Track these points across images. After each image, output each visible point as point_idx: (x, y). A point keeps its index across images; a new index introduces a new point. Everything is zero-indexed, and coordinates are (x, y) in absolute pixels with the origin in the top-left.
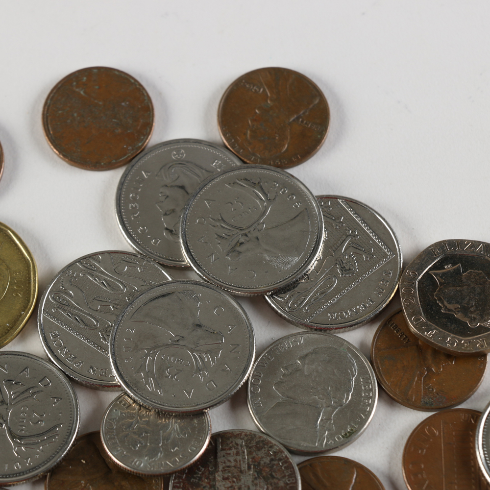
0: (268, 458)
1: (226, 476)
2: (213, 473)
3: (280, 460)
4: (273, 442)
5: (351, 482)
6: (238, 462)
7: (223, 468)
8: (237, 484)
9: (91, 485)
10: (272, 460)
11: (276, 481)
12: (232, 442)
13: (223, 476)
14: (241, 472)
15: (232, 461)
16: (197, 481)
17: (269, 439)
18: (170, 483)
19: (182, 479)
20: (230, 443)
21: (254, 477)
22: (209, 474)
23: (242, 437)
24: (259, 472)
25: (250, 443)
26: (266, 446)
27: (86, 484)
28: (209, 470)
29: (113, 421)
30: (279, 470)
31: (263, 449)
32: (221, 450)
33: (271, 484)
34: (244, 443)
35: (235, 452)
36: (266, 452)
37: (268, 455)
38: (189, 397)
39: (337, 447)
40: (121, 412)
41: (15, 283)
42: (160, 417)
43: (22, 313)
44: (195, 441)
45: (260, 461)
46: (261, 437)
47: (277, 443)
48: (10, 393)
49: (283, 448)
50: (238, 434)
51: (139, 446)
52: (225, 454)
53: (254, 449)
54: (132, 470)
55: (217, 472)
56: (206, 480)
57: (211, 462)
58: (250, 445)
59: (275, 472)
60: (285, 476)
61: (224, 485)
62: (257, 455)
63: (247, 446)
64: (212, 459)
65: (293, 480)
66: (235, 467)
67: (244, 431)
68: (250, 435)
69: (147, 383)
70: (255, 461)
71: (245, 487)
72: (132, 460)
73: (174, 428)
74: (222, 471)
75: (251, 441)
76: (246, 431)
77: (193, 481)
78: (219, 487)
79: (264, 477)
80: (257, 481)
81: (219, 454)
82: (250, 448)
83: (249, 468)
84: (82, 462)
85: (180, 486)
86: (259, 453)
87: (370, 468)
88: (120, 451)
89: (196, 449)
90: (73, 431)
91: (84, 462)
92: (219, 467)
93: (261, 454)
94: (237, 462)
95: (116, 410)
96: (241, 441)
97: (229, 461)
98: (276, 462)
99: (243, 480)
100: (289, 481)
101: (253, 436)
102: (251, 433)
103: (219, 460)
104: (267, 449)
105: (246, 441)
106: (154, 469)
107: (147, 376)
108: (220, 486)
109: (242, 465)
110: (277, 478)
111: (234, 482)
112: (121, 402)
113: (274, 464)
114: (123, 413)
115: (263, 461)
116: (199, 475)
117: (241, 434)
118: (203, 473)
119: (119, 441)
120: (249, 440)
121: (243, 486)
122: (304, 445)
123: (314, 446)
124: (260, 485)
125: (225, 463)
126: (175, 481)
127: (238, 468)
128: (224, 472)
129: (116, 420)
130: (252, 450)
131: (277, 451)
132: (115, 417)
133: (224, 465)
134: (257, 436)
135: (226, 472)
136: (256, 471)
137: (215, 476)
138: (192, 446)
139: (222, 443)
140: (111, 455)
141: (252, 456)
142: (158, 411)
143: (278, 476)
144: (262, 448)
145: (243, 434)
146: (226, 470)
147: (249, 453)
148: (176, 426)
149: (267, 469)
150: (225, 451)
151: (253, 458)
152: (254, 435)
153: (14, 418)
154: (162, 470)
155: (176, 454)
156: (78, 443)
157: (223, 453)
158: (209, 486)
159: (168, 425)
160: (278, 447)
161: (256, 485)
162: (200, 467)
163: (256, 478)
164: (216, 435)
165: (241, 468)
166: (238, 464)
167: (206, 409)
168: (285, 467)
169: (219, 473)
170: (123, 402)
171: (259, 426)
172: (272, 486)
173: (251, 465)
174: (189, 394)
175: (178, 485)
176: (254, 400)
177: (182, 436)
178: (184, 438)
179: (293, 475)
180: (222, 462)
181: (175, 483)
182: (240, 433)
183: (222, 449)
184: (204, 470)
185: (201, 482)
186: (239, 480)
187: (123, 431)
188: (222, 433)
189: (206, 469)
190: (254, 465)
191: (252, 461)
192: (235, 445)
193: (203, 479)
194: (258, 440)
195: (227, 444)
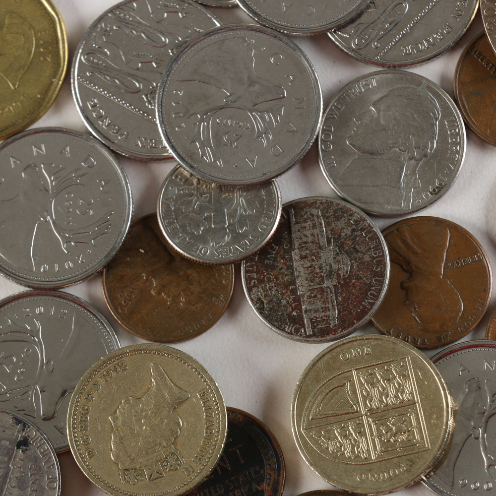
0: (349, 228)
1: (304, 254)
2: (289, 251)
3: (362, 230)
4: (353, 209)
5: (446, 245)
6: (316, 236)
7: (300, 245)
8: (317, 263)
9: (153, 277)
10: (353, 230)
11: (360, 255)
12: (306, 213)
13: (301, 255)
14: (320, 248)
15: (309, 235)
16: (271, 262)
17: (349, 206)
18: (242, 268)
19: (255, 262)
20: (305, 214)
21: (335, 253)
22: (284, 253)
23: (317, 206)
24: (341, 246)
25: (327, 212)
26: (345, 215)
27: (148, 277)
28: (283, 248)
29: (170, 202)
30: (363, 242)
31: (343, 219)
32: (295, 224)
33: (355, 259)
34: (320, 213)
35: (311, 225)
36: (346, 221)
37: (349, 225)
38: (253, 166)
39: (425, 207)
40: (178, 189)
41: (41, 45)
42: (222, 190)
43: (54, 80)
44: (265, 217)
45: (341, 232)
46: (338, 204)
47: (358, 210)
48: (50, 179)
49: (365, 216)
50: (313, 203)
51: (202, 229)
52: (300, 228)
53: (333, 219)
54: (198, 260)
55: (294, 250)
56: (282, 261)
57: (285, 239)
58: (327, 215)
59: (358, 244)
60: (370, 249)
61: (303, 265)
62: (337, 226)
63: (324, 216)
64: (286, 234)
65: (380, 253)
66: (312, 242)
67: (319, 198)
68: (326, 203)
69: (204, 154)
70: (335, 234)
71: (327, 265)
72: (196, 247)
73: (240, 203)
74: (298, 248)
75: (328, 210)
76: (321, 198)
77: (267, 262)
78: (298, 268)
79: (346, 252)
80: (340, 258)
81: (293, 229)
82: (327, 218)
83: (329, 242)
84: (140, 252)
85: (253, 270)
86: (338, 223)
87: (464, 226)
88: (182, 238)
89: (267, 227)
90: (126, 218)
91: (143, 251)
92: (294, 243)
93: (340, 224)
94: (314, 236)
95: (172, 187)
96: (317, 211)
97: (306, 236)
98: (359, 233)
99: (323, 257)
100: (375, 254)
101: (330, 204)
102: (327, 200)
103: (293, 236)
104: (347, 218)
105: (322, 211)
106: (222, 256)
107: (203, 146)
108: (298, 266)
109: (320, 240)
110: (361, 252)
111: (313, 260)
112: (176, 177)
113: (357, 236)
114: (181, 190)
115: (343, 232)
116: (274, 255)
117: (316, 203)
118: (277, 253)
119: (179, 226)
120: (326, 208)
121: (324, 264)
122: (388, 208)
123: (400, 208)
124: (343, 262)
125: (301, 238)
126: (247, 265)
127: (317, 243)
128: (301, 249)
129: (173, 200)
130: (330, 221)
131: (359, 219)
132: (172, 196)
133: (300, 241)
134: (334, 204)
135: (304, 249)
136: (337, 246)
137: (291, 255)
138: (262, 224)
139: (295, 215)
140: (172, 243)
141: (330, 228)
142: (220, 185)
143: (363, 248)
144: (342, 217)
145: (318, 201)
146: (303, 247)
147: (328, 224)
148: (242, 201)
149: (349, 242)
150: (300, 225)
151: (332, 230)
152: (331, 202)
153: (59, 208)
154: (231, 257)
155: (245, 236)
156: (134, 229)
157: (297, 227)
158: (286, 268)
159: (232, 199)
160: (359, 214)
161: (339, 262)
162: (273, 245)
163: (337, 254)
164: (288, 206)
165: (319, 244)
166: (316, 239)
167: (273, 178)
168: (369, 238)
169: (295, 251)
170: (179, 177)
171: (336, 190)
172: (356, 262)
173: (331, 238)
174: (252, 162)
175: (251, 269)
176: (326, 159)
177: (249, 212)
178: (252, 215)
179: (379, 247)
180: (297, 238)
181: (247, 267)
182: (314, 201)
183: (297, 223)
184: (279, 249)
185: (276, 264)
186: (319, 258)
187: (183, 213)
188: (294, 202)
189: (281, 247)
190: (334, 238)
191: (332, 234)
192: (311, 217)
193: (278, 259)
194: (336, 208)
195: (301, 215)
